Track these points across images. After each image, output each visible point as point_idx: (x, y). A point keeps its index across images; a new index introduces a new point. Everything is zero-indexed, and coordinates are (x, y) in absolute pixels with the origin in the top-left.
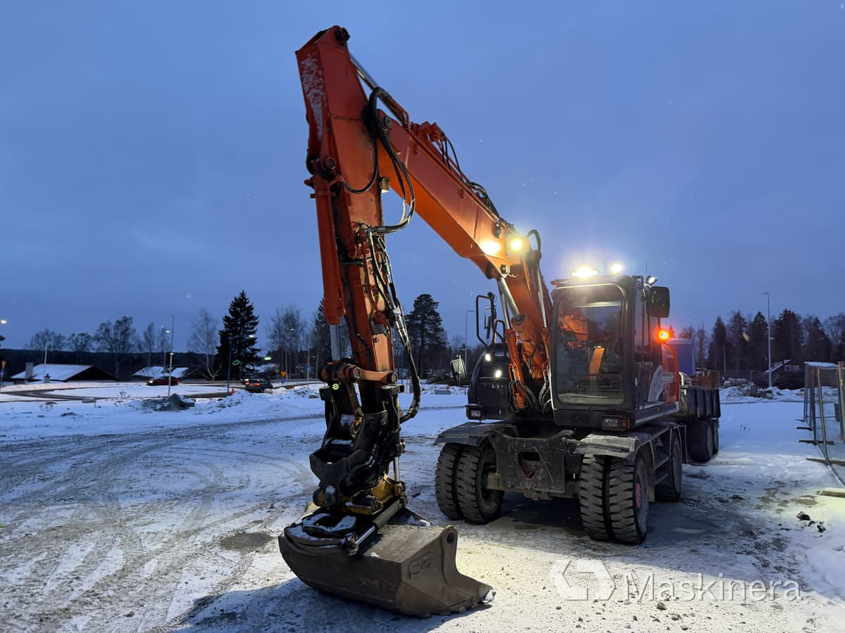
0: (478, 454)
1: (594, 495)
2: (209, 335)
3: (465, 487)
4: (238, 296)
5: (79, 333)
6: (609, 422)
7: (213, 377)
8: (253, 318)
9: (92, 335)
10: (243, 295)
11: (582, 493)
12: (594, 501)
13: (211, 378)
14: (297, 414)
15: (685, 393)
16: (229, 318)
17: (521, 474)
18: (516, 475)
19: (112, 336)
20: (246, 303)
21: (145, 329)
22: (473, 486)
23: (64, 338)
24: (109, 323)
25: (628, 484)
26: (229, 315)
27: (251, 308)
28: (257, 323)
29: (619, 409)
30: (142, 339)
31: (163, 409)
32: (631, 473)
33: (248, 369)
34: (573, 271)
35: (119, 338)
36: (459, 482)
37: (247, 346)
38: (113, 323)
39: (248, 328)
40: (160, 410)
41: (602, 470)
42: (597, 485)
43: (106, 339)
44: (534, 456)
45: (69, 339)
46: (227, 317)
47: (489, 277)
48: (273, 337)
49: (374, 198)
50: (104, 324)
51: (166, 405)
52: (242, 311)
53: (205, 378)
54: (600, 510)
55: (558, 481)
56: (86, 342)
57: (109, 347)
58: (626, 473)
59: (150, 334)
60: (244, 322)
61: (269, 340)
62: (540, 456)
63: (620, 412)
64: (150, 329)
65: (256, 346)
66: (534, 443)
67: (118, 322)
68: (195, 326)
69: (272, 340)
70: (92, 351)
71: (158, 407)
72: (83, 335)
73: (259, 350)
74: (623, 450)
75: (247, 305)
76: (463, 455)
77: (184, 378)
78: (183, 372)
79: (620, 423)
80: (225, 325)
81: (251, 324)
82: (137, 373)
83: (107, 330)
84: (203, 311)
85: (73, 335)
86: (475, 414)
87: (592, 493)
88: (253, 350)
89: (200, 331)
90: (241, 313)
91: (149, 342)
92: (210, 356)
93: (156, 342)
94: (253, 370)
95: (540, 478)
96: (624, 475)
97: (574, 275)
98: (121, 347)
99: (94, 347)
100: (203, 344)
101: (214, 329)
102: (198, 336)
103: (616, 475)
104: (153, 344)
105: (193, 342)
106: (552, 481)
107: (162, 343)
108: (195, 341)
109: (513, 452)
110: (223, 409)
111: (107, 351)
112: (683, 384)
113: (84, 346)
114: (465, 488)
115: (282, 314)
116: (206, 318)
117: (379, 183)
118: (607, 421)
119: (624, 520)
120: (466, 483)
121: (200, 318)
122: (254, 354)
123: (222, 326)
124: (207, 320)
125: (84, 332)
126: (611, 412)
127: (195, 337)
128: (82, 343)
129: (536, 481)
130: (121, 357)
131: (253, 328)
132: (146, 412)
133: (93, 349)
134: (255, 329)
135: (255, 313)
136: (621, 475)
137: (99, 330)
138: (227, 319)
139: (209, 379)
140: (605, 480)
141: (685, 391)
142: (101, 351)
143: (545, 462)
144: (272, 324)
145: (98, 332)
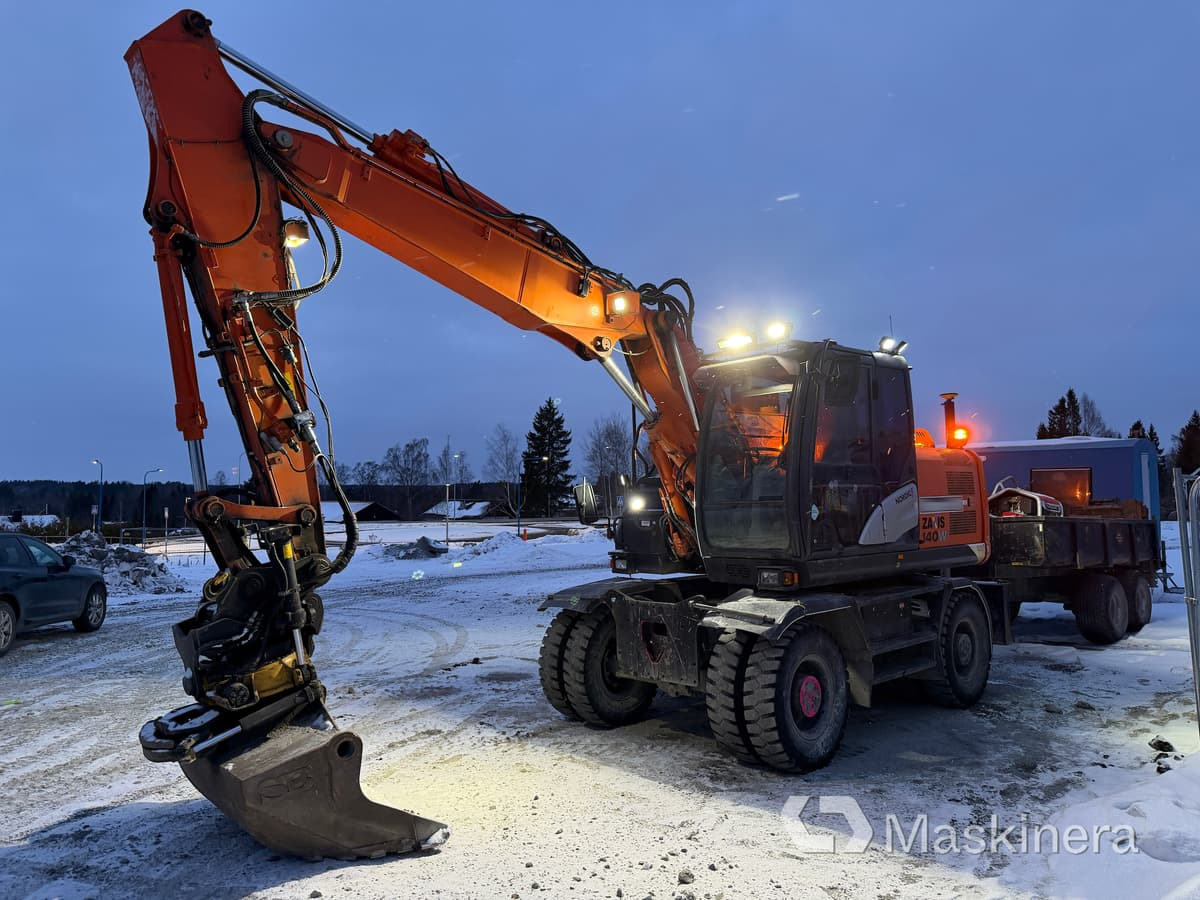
0: (594, 625)
1: (723, 692)
2: (510, 458)
3: (571, 672)
4: (544, 404)
5: (367, 461)
6: (768, 577)
7: (517, 513)
8: (565, 434)
9: (379, 463)
10: (550, 403)
11: (709, 688)
12: (723, 702)
13: (515, 516)
14: (566, 563)
15: (1041, 530)
16: (534, 434)
17: (646, 655)
18: (639, 657)
19: (402, 464)
20: (554, 414)
21: (440, 454)
22: (580, 672)
23: (348, 469)
24: (398, 449)
25: (769, 676)
26: (534, 431)
27: (560, 421)
28: (570, 440)
29: (784, 556)
30: (438, 467)
31: (408, 557)
32: (777, 659)
33: (561, 503)
34: (721, 340)
35: (410, 467)
36: (566, 666)
37: (557, 473)
38: (403, 447)
39: (558, 448)
40: (404, 558)
41: (740, 652)
42: (727, 676)
43: (395, 468)
44: (661, 629)
45: (354, 470)
46: (532, 435)
47: (586, 358)
48: (592, 459)
49: (270, 251)
50: (391, 450)
51: (411, 551)
52: (550, 425)
53: (506, 515)
54: (732, 716)
55: (690, 667)
56: (374, 472)
57: (399, 478)
58: (769, 659)
59: (446, 460)
60: (553, 440)
61: (587, 464)
62: (668, 628)
63: (786, 560)
64: (446, 453)
65: (569, 472)
66: (661, 610)
67: (408, 445)
68: (491, 447)
69: (591, 463)
70: (379, 484)
71: (402, 554)
72: (369, 464)
73: (574, 477)
74: (765, 621)
75: (556, 417)
76: (576, 626)
77: (487, 516)
78: (484, 508)
79: (781, 578)
80: (529, 444)
81: (562, 442)
82: (430, 511)
83: (396, 457)
84: (500, 427)
85: (359, 464)
86: (621, 565)
87: (720, 688)
88: (566, 477)
89: (497, 454)
90: (549, 429)
91: (446, 470)
92: (511, 485)
93: (453, 470)
94: (568, 504)
95: (668, 663)
96: (766, 662)
97: (723, 345)
98: (414, 477)
99: (383, 478)
100: (502, 471)
101: (515, 450)
102: (496, 461)
103: (756, 660)
104: (450, 473)
105: (490, 468)
106: (684, 668)
107: (461, 471)
108: (491, 467)
109: (636, 622)
110: (477, 557)
111: (397, 484)
112: (1039, 514)
113: (372, 478)
114: (572, 675)
115: (602, 426)
116: (505, 436)
117: (281, 228)
118: (765, 575)
119: (763, 733)
120: (573, 667)
121: (497, 438)
122: (568, 482)
123: (524, 446)
124: (506, 439)
125: (371, 461)
126: (775, 561)
127: (492, 461)
128: (369, 474)
129: (663, 668)
130: (414, 490)
131: (564, 448)
132: (386, 561)
133: (381, 481)
134: (567, 449)
135: (566, 427)
136: (762, 660)
137: (386, 458)
138: (531, 436)
139: (513, 516)
140: (740, 669)
141: (1041, 526)
142: (391, 483)
143: (674, 639)
144: (590, 440)
145: (386, 460)
